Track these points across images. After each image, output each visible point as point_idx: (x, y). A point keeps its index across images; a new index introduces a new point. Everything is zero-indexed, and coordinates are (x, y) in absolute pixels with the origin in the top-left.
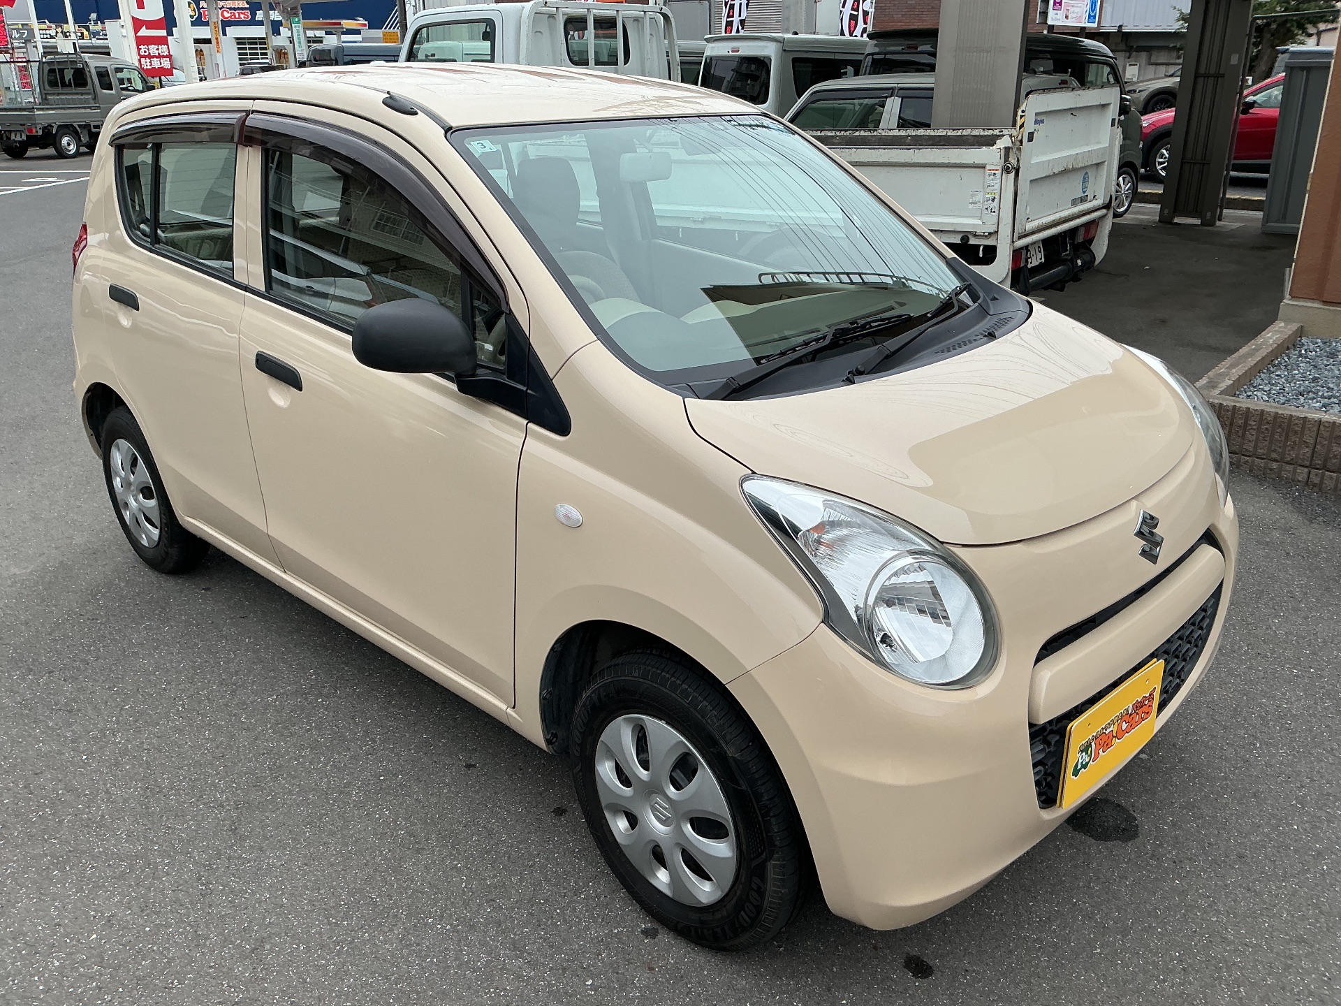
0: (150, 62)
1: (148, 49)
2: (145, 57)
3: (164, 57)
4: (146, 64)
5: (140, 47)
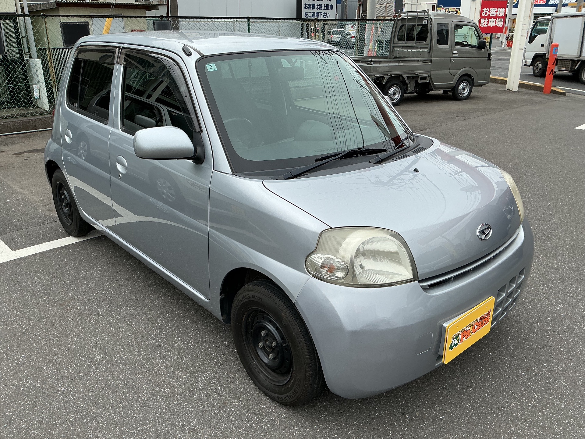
0: (488, 22)
1: (489, 12)
2: (485, 17)
3: (500, 17)
4: (484, 23)
5: (483, 10)
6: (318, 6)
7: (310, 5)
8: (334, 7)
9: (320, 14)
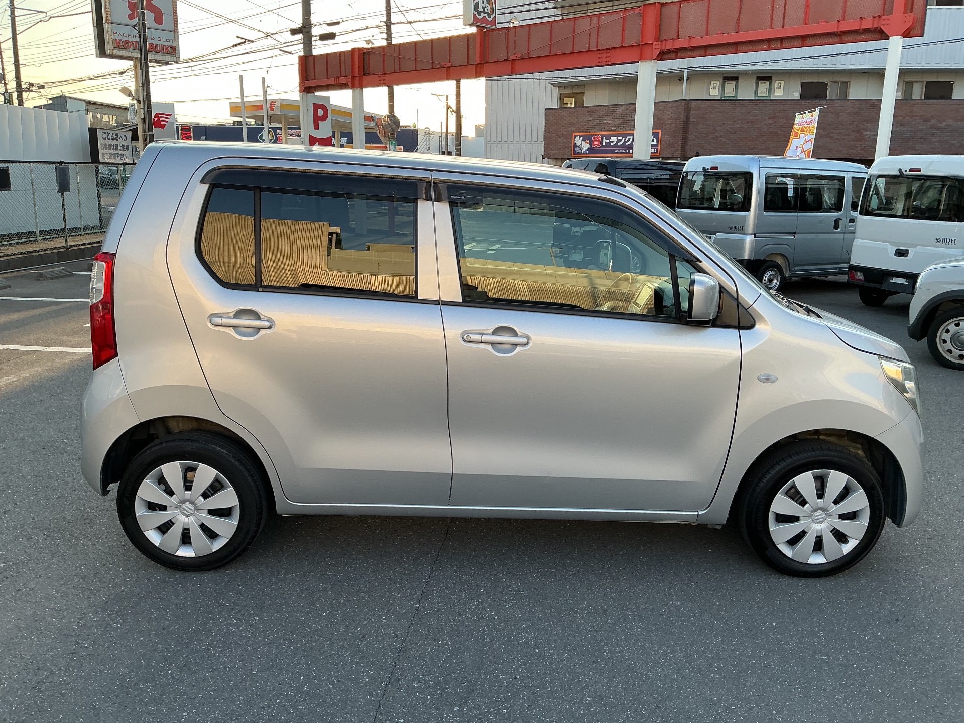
6: (114, 146)
7: (106, 144)
8: (130, 148)
9: (117, 155)
